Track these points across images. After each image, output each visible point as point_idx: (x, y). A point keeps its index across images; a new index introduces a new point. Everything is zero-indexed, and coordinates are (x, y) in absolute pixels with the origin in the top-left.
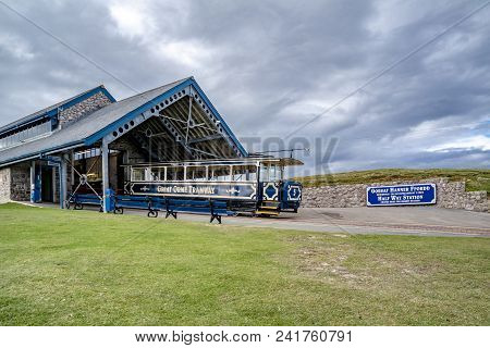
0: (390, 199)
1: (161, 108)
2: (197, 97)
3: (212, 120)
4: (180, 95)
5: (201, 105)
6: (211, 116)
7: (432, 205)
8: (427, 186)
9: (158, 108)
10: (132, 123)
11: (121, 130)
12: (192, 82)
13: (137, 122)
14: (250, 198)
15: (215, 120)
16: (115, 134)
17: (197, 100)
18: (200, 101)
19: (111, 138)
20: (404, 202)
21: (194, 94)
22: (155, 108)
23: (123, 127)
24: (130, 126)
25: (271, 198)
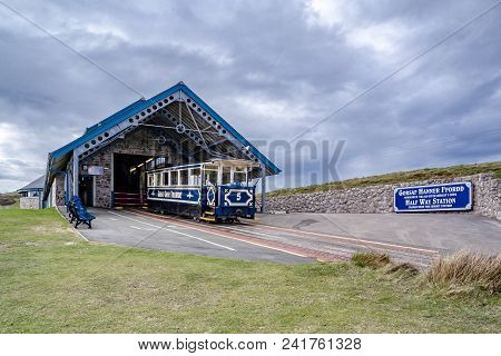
0: (419, 204)
1: (141, 118)
2: (189, 101)
3: (211, 122)
4: (166, 101)
5: (195, 109)
6: (209, 119)
7: (467, 211)
8: (459, 185)
9: (138, 118)
10: (107, 135)
11: (94, 142)
12: (181, 87)
13: (112, 132)
14: (198, 202)
15: (214, 123)
16: (87, 146)
17: (190, 104)
18: (194, 105)
19: (82, 150)
20: (435, 208)
21: (185, 98)
22: (134, 118)
23: (96, 139)
24: (104, 138)
25: (211, 203)
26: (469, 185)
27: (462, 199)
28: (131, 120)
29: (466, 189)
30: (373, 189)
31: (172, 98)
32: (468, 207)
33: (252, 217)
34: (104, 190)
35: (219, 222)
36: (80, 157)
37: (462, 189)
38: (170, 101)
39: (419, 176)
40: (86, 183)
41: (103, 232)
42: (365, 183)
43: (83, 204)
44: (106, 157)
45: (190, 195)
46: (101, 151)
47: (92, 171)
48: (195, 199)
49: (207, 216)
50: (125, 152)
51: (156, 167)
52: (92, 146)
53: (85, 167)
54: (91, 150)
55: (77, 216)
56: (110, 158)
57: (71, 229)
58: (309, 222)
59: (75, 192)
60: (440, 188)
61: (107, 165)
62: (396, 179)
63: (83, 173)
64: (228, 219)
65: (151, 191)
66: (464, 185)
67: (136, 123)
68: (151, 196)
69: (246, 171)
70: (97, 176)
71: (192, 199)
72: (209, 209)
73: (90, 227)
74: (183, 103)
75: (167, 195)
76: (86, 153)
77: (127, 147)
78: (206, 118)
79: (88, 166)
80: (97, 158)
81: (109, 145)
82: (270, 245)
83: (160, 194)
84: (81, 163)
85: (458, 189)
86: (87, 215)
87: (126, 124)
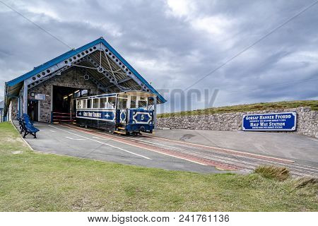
0: (259, 126)
1: (73, 60)
2: (107, 51)
3: (121, 66)
4: (91, 50)
5: (111, 56)
6: (120, 64)
7: (293, 131)
8: (288, 114)
9: (71, 60)
10: (48, 71)
11: (39, 76)
12: (101, 41)
13: (53, 70)
14: (113, 121)
15: (123, 67)
16: (34, 79)
17: (108, 53)
18: (110, 54)
19: (30, 81)
20: (270, 128)
21: (104, 49)
22: (68, 60)
23: (41, 74)
24: (47, 74)
25: (123, 122)
26: (294, 114)
27: (289, 123)
28: (66, 62)
29: (293, 117)
30: (228, 115)
31: (95, 48)
32: (294, 128)
33: (151, 132)
34: (46, 110)
35: (128, 135)
36: (29, 86)
37: (290, 116)
38: (94, 50)
39: (258, 107)
40: (33, 106)
41: (45, 141)
42: (221, 111)
43: (31, 120)
44: (47, 88)
45: (107, 116)
46: (44, 83)
47: (38, 97)
48: (111, 118)
49: (119, 130)
50: (61, 85)
51: (81, 96)
52: (37, 79)
53: (33, 94)
54: (37, 82)
55: (26, 129)
56: (50, 88)
57: (20, 139)
58: (190, 136)
59: (25, 110)
60: (275, 115)
61: (49, 94)
62: (243, 109)
63: (31, 98)
64: (134, 133)
65: (79, 112)
66: (291, 114)
67: (69, 64)
68: (79, 116)
69: (147, 100)
70: (41, 101)
71: (109, 118)
72: (122, 126)
73: (35, 137)
74: (102, 52)
75: (90, 114)
76: (33, 84)
77: (62, 82)
78: (118, 63)
79: (35, 93)
80: (41, 89)
81: (50, 79)
82: (172, 154)
83: (85, 114)
84: (29, 91)
85: (287, 117)
86: (33, 128)
87: (62, 65)
